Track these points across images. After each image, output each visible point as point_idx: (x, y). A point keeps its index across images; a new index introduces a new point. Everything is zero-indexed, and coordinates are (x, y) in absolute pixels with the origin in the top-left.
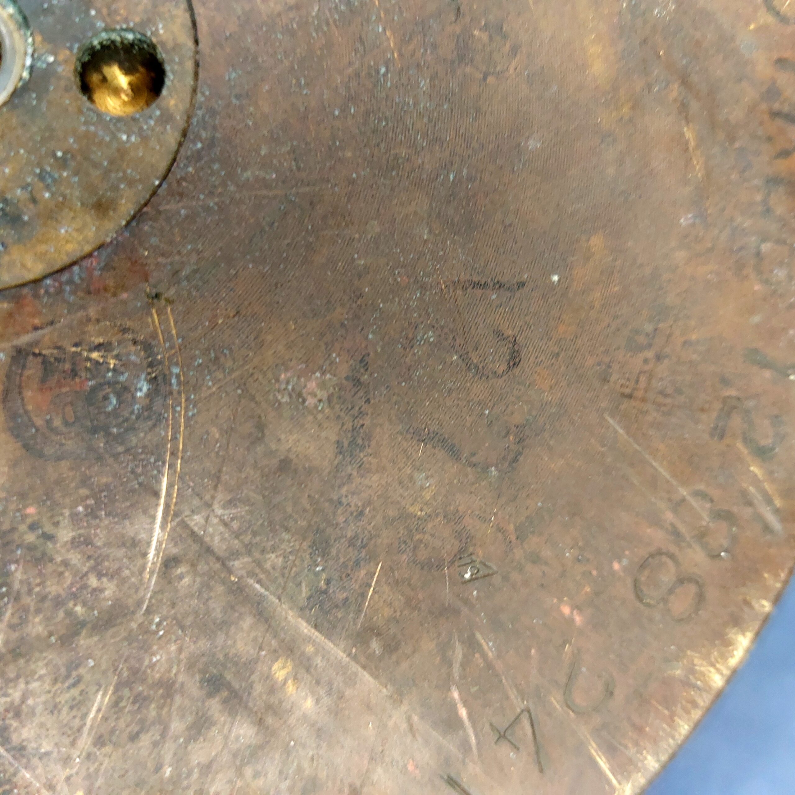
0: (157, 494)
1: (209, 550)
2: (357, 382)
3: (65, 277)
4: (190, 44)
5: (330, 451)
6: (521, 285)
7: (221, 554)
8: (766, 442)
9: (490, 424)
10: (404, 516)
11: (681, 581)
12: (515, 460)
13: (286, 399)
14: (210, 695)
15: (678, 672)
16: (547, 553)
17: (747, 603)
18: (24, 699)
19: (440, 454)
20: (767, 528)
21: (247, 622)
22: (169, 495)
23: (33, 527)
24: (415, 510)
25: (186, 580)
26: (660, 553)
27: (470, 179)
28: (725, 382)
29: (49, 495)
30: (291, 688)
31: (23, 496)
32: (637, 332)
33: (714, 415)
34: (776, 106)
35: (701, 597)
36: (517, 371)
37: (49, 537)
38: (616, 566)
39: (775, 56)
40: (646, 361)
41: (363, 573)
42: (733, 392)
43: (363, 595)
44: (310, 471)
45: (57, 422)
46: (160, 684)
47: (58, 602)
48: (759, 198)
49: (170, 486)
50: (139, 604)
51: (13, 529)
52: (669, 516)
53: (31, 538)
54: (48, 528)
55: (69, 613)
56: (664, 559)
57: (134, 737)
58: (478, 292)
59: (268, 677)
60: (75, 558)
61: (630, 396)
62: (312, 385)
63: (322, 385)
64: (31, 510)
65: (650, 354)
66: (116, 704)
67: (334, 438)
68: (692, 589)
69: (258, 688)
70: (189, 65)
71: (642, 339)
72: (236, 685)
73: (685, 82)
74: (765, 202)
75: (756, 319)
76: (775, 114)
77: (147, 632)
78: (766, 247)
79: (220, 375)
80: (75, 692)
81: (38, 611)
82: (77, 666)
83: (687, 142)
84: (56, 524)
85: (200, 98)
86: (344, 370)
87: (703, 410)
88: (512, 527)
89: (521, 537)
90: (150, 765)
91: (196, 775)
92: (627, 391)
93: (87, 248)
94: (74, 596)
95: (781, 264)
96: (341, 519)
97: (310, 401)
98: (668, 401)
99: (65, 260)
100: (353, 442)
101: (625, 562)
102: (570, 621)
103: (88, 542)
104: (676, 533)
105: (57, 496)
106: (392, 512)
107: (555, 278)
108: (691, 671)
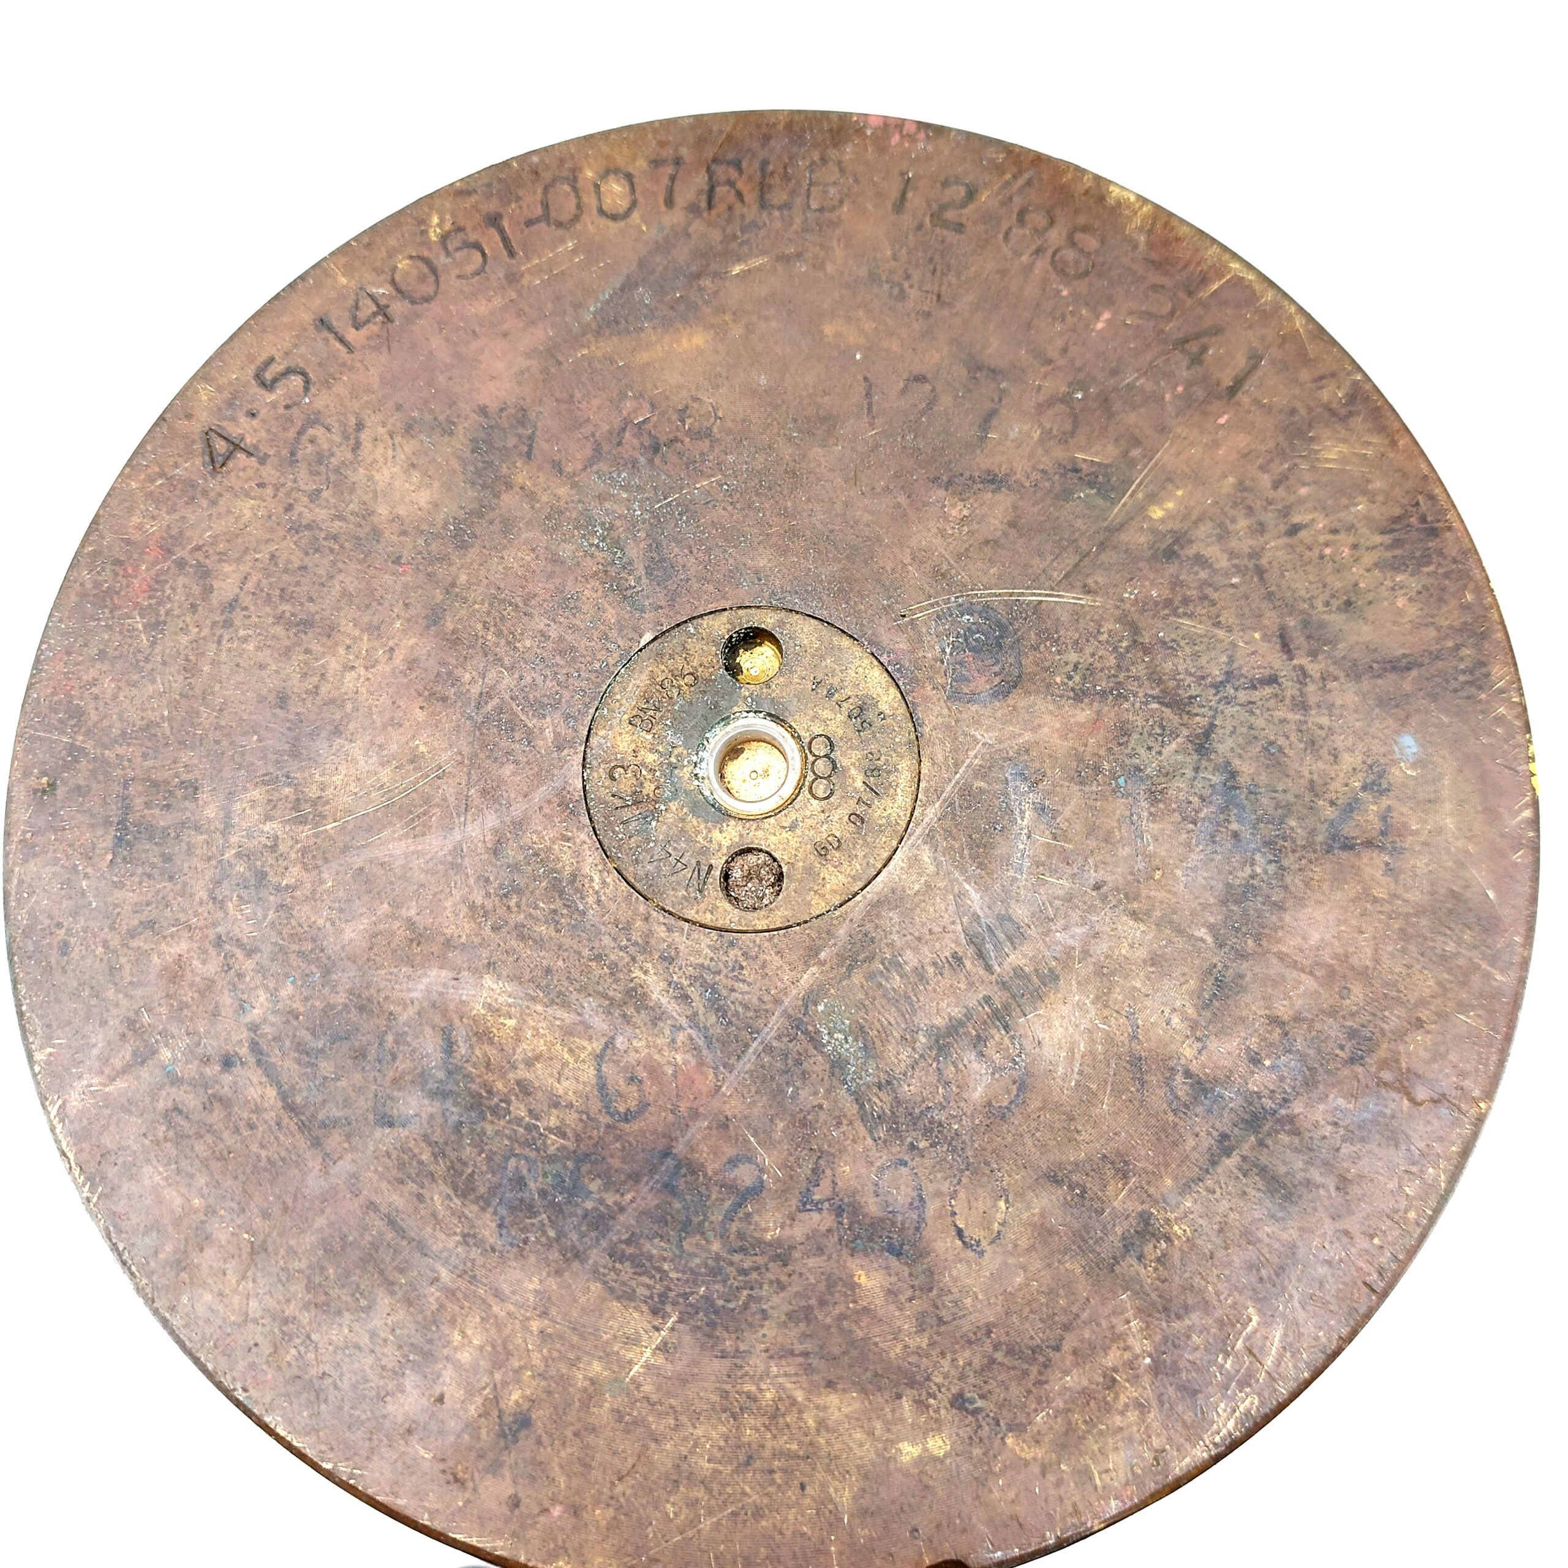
0: (1041, 602)
1: (1076, 565)
2: (949, 483)
3: (896, 675)
4: (726, 613)
5: (999, 497)
6: (866, 379)
7: (1078, 558)
8: (962, 191)
9: (970, 391)
10: (1041, 441)
11: (1073, 244)
12: (994, 371)
13: (966, 528)
14: (1178, 556)
15: (1143, 238)
16: (1060, 343)
17: (1086, 193)
18: (1191, 675)
19: (995, 422)
20: (1029, 183)
21: (1124, 537)
22: (1040, 595)
23: (1070, 678)
24: (1036, 434)
25: (1099, 579)
26: (1053, 262)
27: (795, 421)
28: (920, 227)
29: (1047, 669)
30: (1170, 505)
31: (1049, 685)
32: (891, 295)
33: (945, 232)
34: (704, 205)
35: (1085, 229)
36: (929, 376)
37: (1076, 666)
38: (1065, 293)
39: (663, 208)
40: (911, 287)
41: (1084, 467)
42: (927, 220)
43: (1099, 464)
44: (1015, 508)
45: (996, 669)
46: (1173, 590)
47: (1121, 657)
48: (777, 213)
49: (1034, 595)
50: (1118, 607)
51: (1073, 689)
52: (1025, 258)
53: (1077, 678)
54: (1070, 667)
55: (1127, 650)
56: (1057, 258)
57: (1213, 604)
58: (875, 408)
59: (1162, 520)
60: (1088, 651)
61: (939, 296)
62: (954, 513)
63: (954, 506)
64: (1058, 680)
65: (906, 285)
66: (1191, 616)
67: (990, 495)
68: (1078, 236)
69: (1169, 526)
70: (741, 612)
71: (896, 291)
72: (1169, 541)
73: (698, 276)
74: (780, 208)
75: (870, 207)
76: (710, 206)
77: (1136, 600)
78: (814, 205)
79: (953, 572)
80: (1182, 643)
81: (1128, 670)
82: (1165, 643)
83: (743, 271)
84: (1067, 663)
85: (764, 603)
86: (941, 493)
87: (943, 242)
88: (1043, 370)
89: (1050, 362)
90: (1232, 591)
91: (1236, 561)
92: (935, 298)
93: (876, 663)
94: (1115, 649)
95: (826, 192)
96: (1047, 484)
97: (965, 512)
98: (939, 268)
99: (885, 674)
100: (992, 482)
101: (1061, 287)
102: (1108, 321)
103: (1076, 642)
104: (1038, 251)
105: (1047, 664)
106: (1040, 451)
107: (858, 357)
108: (1140, 229)
